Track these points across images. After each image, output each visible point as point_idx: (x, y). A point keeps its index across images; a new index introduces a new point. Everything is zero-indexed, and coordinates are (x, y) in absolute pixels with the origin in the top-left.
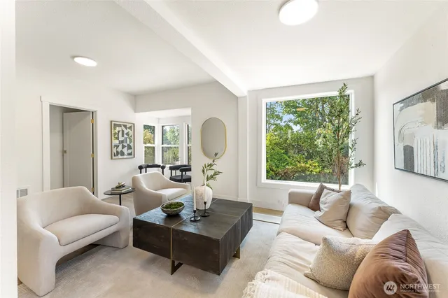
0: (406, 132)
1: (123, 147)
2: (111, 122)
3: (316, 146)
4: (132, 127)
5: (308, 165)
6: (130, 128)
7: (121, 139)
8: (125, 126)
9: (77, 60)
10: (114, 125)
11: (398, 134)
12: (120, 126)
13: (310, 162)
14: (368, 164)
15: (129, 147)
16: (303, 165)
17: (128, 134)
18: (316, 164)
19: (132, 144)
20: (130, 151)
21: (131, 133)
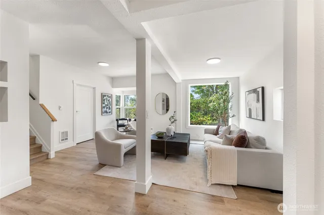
0: (249, 103)
1: (107, 108)
2: (102, 94)
3: (209, 107)
4: (111, 97)
5: (204, 119)
6: (110, 97)
7: (106, 103)
8: (108, 96)
9: (100, 64)
10: (103, 96)
11: (247, 104)
12: (105, 96)
13: (205, 117)
14: (237, 116)
15: (110, 109)
16: (202, 119)
17: (109, 100)
18: (209, 118)
19: (111, 107)
20: (110, 110)
21: (110, 100)
